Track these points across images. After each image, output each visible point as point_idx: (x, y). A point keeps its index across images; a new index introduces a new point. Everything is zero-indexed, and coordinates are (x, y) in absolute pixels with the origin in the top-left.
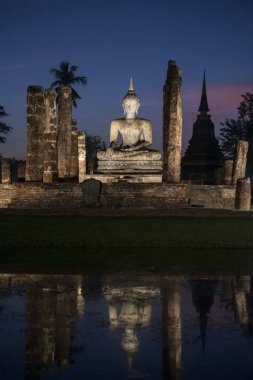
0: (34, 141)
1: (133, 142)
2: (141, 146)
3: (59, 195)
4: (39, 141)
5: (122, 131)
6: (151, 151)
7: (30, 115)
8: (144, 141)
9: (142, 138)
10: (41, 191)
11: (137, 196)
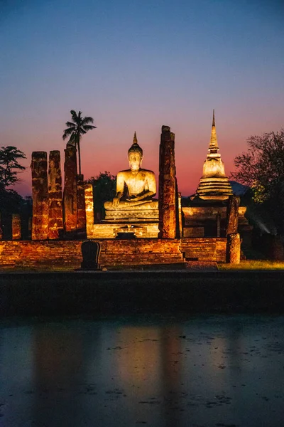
0: (40, 203)
1: (138, 192)
2: (145, 196)
3: (64, 252)
4: (44, 203)
5: (127, 183)
6: (154, 200)
7: (35, 179)
8: (148, 191)
9: (146, 188)
10: (47, 249)
11: (135, 252)
